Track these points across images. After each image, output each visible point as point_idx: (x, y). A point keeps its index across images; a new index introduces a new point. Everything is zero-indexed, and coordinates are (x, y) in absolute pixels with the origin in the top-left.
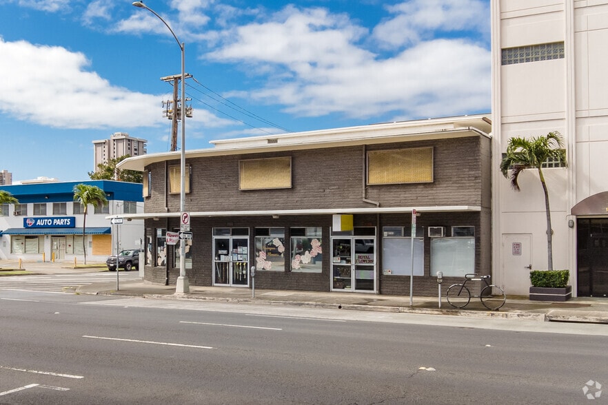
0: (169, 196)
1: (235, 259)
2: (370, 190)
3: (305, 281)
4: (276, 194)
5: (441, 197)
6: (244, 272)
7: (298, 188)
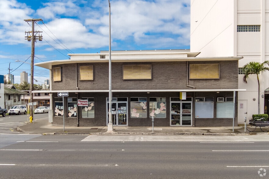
0: (79, 81)
1: (119, 112)
2: (190, 81)
3: (158, 122)
4: (143, 82)
5: (222, 85)
6: (124, 119)
7: (154, 79)
